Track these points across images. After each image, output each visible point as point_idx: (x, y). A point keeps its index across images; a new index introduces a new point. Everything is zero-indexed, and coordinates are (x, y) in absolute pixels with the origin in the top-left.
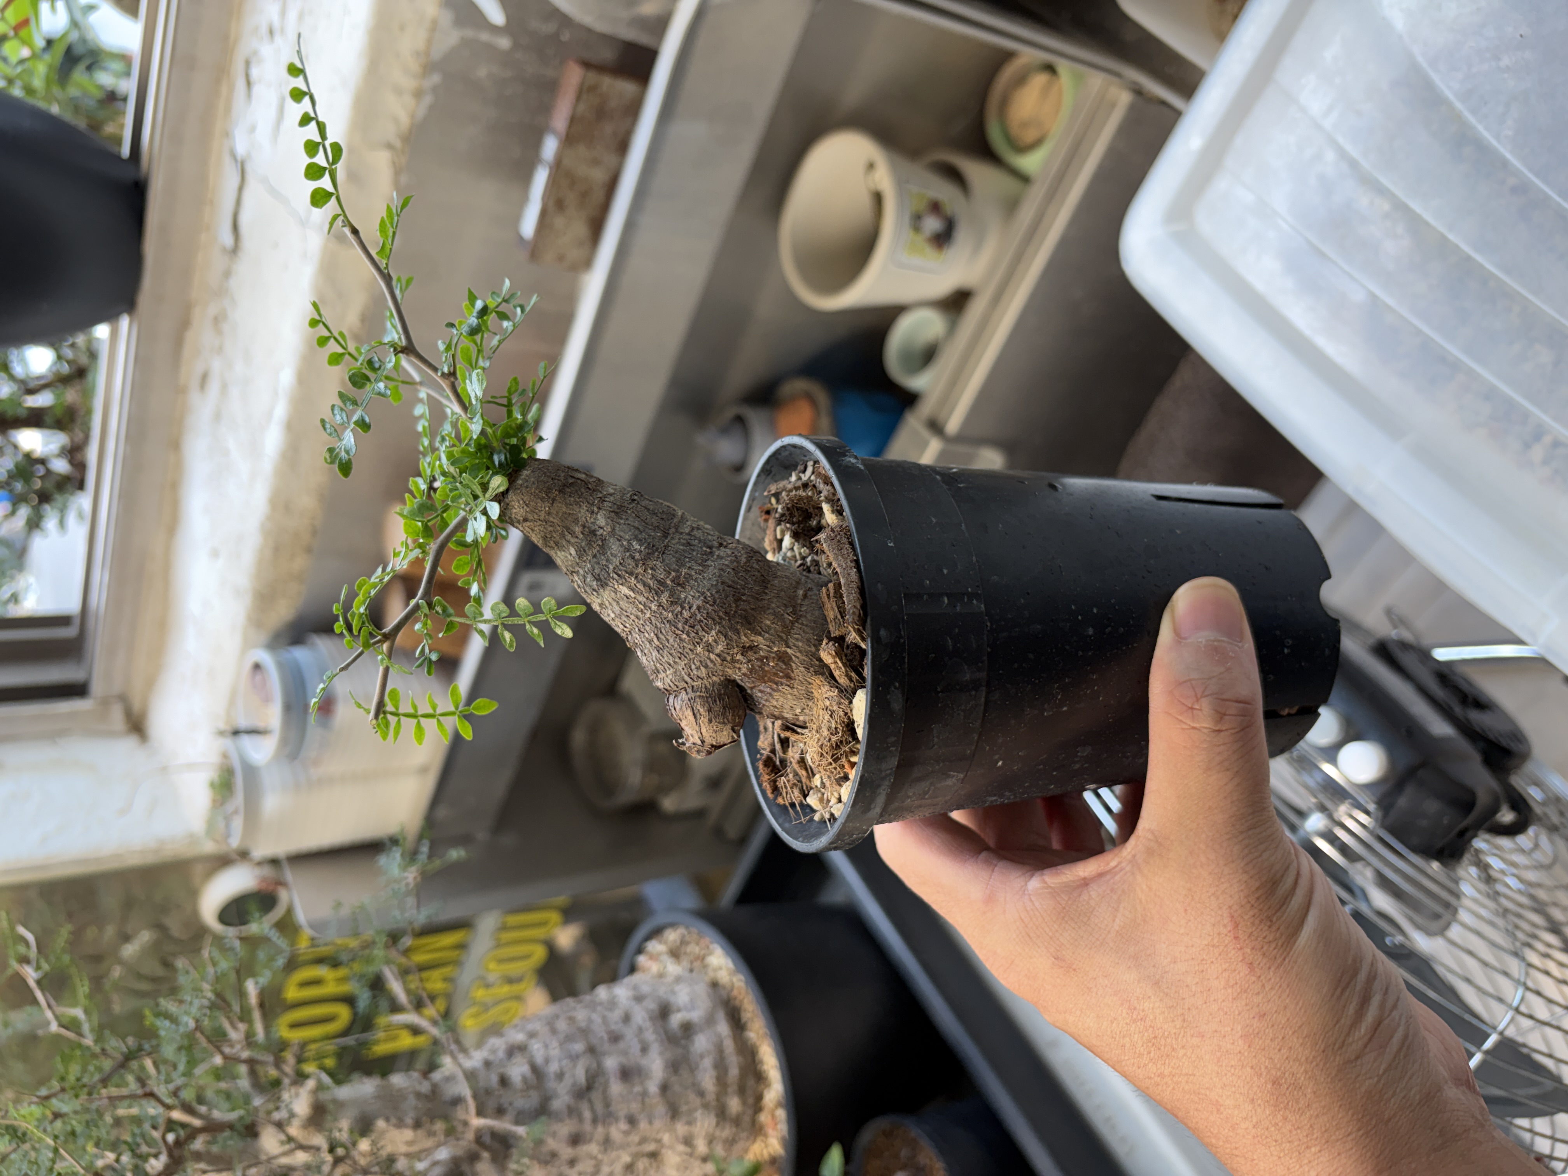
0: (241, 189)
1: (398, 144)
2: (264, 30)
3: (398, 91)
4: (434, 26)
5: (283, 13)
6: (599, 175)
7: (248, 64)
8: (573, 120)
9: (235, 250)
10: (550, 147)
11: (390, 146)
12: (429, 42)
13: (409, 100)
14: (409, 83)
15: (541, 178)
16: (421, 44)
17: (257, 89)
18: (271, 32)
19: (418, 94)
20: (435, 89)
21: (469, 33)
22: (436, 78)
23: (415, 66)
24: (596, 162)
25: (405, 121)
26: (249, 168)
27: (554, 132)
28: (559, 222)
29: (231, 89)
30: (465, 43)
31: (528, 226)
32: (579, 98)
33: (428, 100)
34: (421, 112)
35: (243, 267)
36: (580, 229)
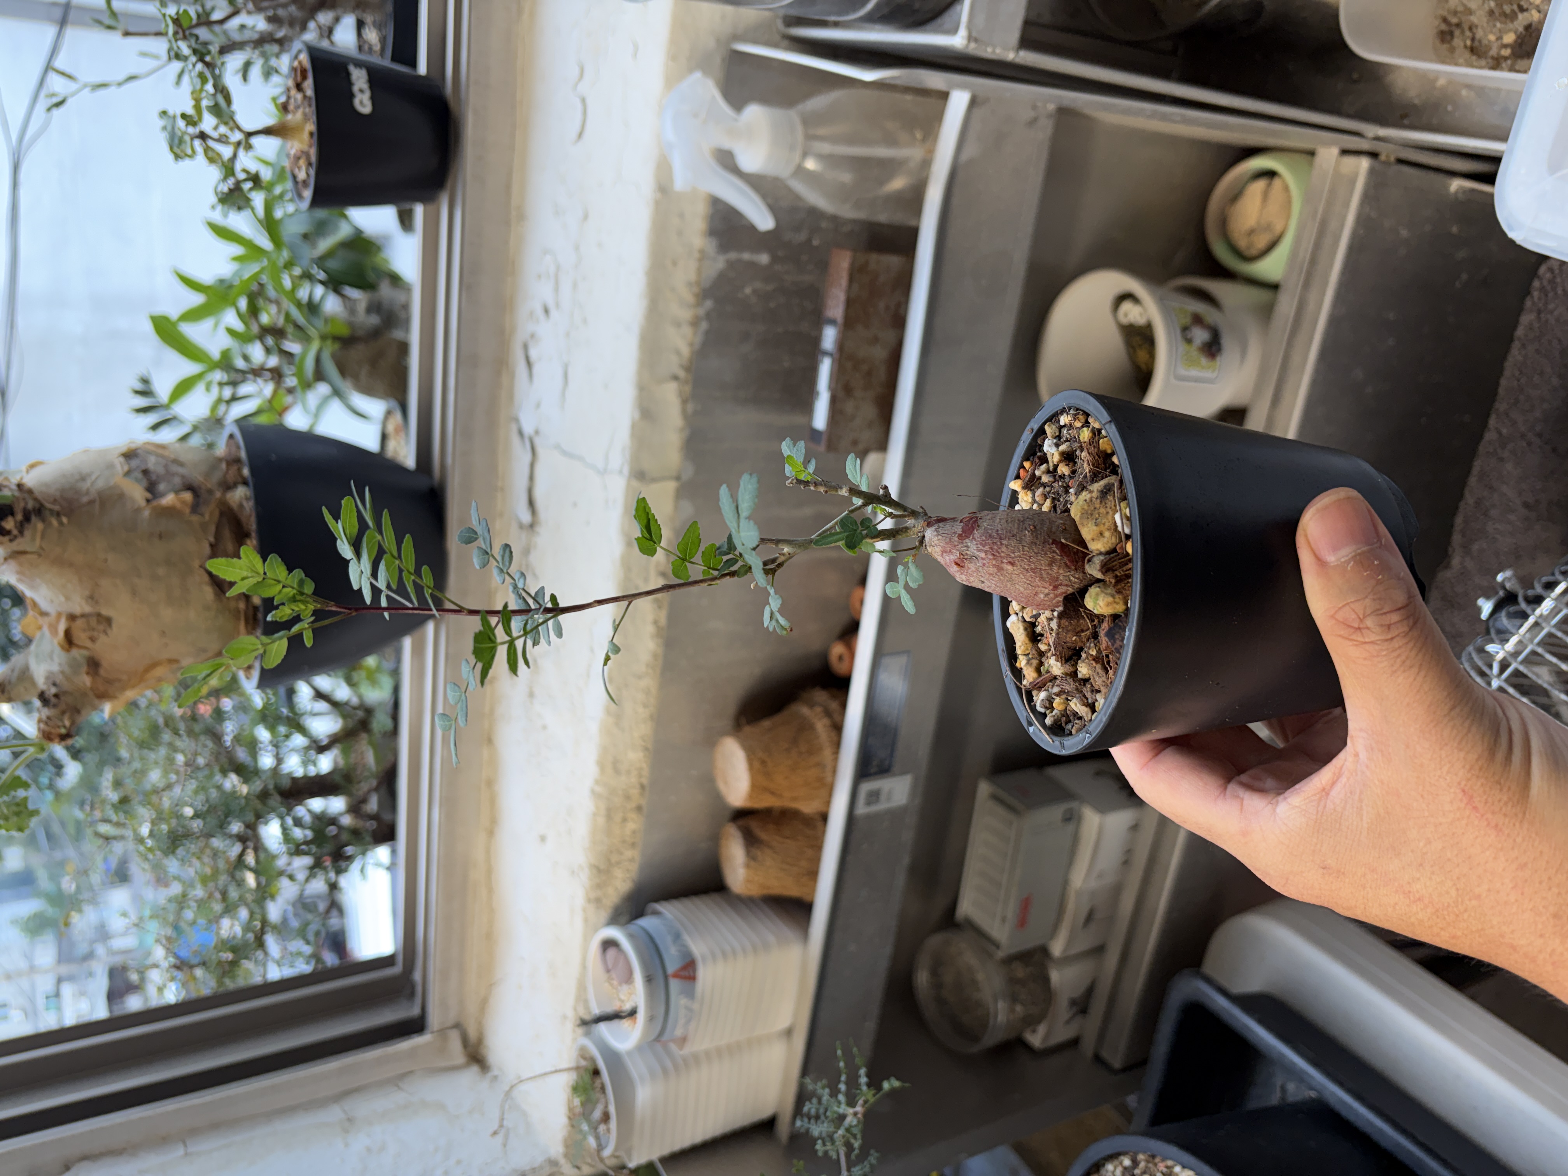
0: (532, 466)
1: (682, 374)
2: (540, 312)
3: (678, 324)
4: (703, 255)
5: (557, 289)
6: (880, 353)
7: (526, 347)
8: (849, 303)
9: (532, 526)
10: (829, 337)
11: (675, 378)
12: (699, 271)
13: (687, 330)
14: (686, 314)
15: (825, 368)
16: (692, 276)
17: (536, 369)
18: (547, 311)
19: (695, 323)
20: (708, 316)
21: (733, 255)
22: (709, 304)
23: (688, 296)
24: (875, 340)
25: (686, 351)
26: (537, 441)
27: (833, 322)
28: (849, 407)
29: (512, 376)
30: (731, 265)
31: (820, 419)
32: (851, 280)
33: (704, 325)
34: (698, 340)
35: (543, 538)
36: (869, 411)
